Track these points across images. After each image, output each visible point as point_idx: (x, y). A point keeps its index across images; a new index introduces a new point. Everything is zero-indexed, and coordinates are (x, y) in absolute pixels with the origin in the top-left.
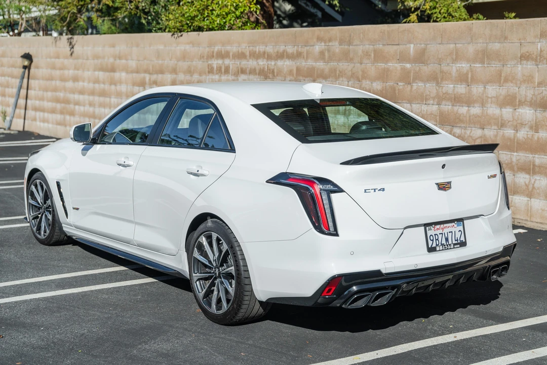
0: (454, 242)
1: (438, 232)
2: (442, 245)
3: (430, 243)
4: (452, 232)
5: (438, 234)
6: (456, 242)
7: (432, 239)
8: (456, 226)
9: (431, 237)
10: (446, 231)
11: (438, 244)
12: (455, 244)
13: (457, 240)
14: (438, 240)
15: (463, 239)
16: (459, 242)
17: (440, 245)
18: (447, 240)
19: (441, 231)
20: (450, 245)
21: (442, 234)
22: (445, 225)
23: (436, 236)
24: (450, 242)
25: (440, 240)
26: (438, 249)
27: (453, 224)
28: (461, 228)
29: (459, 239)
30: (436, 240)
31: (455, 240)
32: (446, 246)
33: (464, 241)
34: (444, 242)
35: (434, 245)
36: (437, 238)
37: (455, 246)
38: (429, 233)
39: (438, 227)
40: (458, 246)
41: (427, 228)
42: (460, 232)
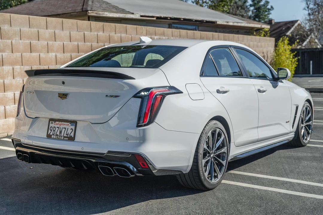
0: (65, 135)
1: (56, 126)
2: (57, 135)
3: (50, 131)
4: (65, 128)
5: (56, 128)
6: (67, 136)
7: (51, 129)
8: (70, 125)
9: (51, 128)
10: (62, 126)
11: (54, 133)
12: (65, 137)
13: (68, 135)
14: (55, 131)
15: (72, 135)
16: (69, 136)
17: (55, 134)
18: (61, 132)
19: (58, 126)
20: (61, 136)
21: (59, 128)
22: (62, 123)
23: (55, 128)
24: (62, 135)
25: (56, 131)
26: (53, 137)
27: (69, 123)
28: (73, 127)
29: (69, 134)
30: (54, 131)
31: (66, 135)
32: (58, 137)
33: (73, 137)
34: (58, 133)
35: (51, 134)
36: (54, 129)
37: (65, 139)
38: (51, 125)
39: (57, 123)
40: (67, 139)
41: (51, 122)
42: (72, 130)
